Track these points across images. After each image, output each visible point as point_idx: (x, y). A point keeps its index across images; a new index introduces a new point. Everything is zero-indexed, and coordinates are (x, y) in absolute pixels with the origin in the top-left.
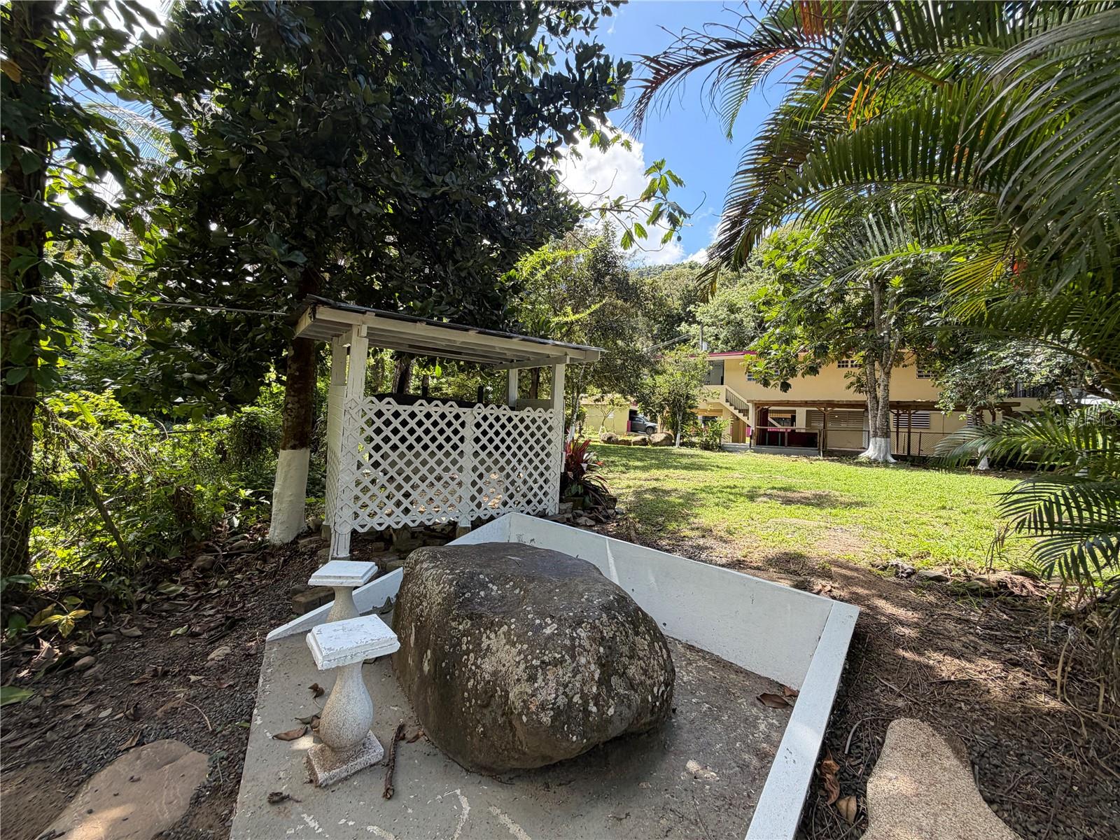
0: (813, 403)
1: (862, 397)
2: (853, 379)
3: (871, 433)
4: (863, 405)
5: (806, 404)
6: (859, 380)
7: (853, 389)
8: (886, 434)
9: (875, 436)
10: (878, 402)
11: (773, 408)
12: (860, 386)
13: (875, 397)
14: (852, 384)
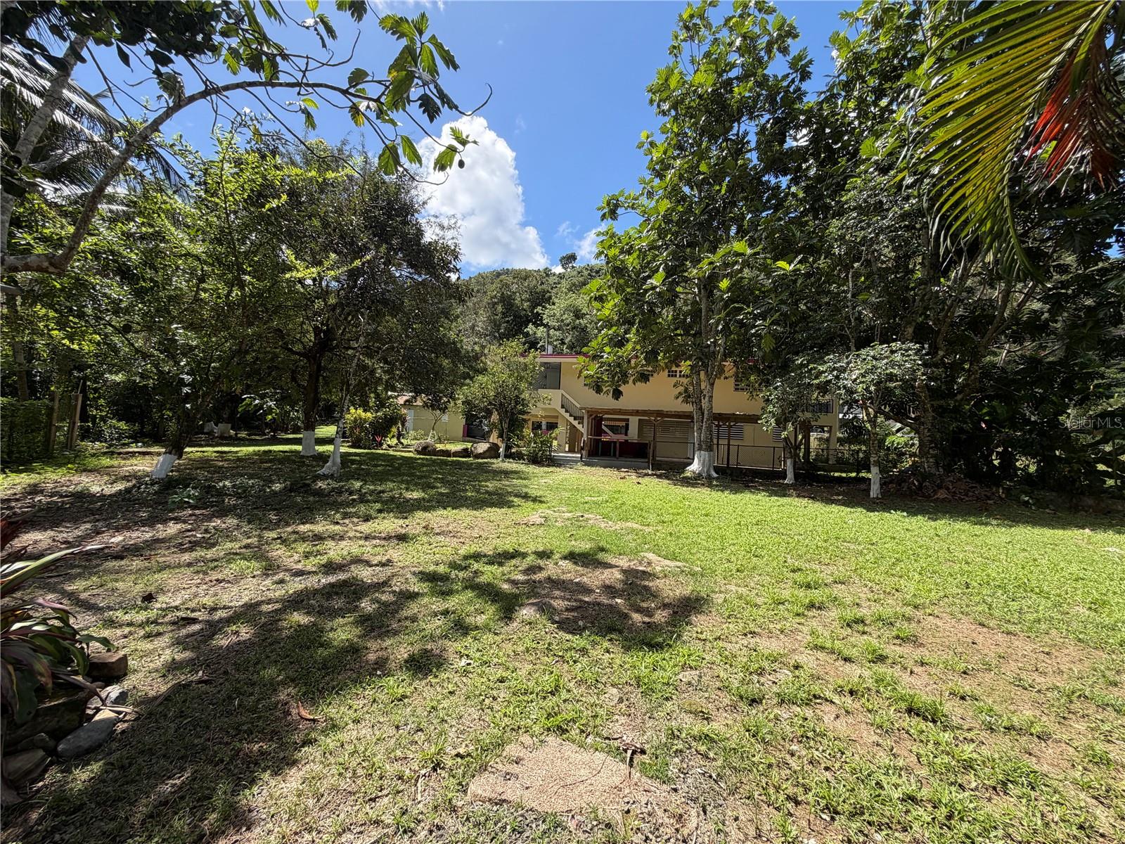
0: (644, 413)
1: (688, 408)
2: (681, 389)
3: (696, 446)
4: (689, 416)
5: (637, 413)
6: (686, 390)
7: (681, 399)
8: (710, 449)
9: (700, 449)
10: (703, 414)
11: (606, 416)
12: (687, 396)
13: (701, 408)
14: (680, 394)
